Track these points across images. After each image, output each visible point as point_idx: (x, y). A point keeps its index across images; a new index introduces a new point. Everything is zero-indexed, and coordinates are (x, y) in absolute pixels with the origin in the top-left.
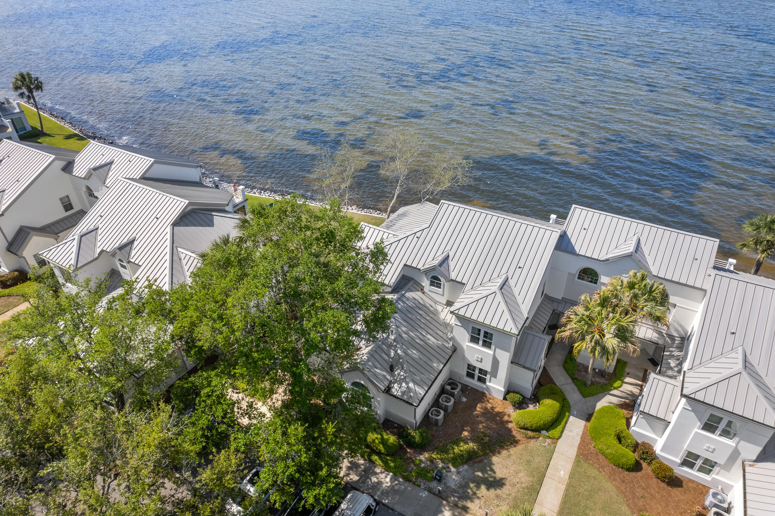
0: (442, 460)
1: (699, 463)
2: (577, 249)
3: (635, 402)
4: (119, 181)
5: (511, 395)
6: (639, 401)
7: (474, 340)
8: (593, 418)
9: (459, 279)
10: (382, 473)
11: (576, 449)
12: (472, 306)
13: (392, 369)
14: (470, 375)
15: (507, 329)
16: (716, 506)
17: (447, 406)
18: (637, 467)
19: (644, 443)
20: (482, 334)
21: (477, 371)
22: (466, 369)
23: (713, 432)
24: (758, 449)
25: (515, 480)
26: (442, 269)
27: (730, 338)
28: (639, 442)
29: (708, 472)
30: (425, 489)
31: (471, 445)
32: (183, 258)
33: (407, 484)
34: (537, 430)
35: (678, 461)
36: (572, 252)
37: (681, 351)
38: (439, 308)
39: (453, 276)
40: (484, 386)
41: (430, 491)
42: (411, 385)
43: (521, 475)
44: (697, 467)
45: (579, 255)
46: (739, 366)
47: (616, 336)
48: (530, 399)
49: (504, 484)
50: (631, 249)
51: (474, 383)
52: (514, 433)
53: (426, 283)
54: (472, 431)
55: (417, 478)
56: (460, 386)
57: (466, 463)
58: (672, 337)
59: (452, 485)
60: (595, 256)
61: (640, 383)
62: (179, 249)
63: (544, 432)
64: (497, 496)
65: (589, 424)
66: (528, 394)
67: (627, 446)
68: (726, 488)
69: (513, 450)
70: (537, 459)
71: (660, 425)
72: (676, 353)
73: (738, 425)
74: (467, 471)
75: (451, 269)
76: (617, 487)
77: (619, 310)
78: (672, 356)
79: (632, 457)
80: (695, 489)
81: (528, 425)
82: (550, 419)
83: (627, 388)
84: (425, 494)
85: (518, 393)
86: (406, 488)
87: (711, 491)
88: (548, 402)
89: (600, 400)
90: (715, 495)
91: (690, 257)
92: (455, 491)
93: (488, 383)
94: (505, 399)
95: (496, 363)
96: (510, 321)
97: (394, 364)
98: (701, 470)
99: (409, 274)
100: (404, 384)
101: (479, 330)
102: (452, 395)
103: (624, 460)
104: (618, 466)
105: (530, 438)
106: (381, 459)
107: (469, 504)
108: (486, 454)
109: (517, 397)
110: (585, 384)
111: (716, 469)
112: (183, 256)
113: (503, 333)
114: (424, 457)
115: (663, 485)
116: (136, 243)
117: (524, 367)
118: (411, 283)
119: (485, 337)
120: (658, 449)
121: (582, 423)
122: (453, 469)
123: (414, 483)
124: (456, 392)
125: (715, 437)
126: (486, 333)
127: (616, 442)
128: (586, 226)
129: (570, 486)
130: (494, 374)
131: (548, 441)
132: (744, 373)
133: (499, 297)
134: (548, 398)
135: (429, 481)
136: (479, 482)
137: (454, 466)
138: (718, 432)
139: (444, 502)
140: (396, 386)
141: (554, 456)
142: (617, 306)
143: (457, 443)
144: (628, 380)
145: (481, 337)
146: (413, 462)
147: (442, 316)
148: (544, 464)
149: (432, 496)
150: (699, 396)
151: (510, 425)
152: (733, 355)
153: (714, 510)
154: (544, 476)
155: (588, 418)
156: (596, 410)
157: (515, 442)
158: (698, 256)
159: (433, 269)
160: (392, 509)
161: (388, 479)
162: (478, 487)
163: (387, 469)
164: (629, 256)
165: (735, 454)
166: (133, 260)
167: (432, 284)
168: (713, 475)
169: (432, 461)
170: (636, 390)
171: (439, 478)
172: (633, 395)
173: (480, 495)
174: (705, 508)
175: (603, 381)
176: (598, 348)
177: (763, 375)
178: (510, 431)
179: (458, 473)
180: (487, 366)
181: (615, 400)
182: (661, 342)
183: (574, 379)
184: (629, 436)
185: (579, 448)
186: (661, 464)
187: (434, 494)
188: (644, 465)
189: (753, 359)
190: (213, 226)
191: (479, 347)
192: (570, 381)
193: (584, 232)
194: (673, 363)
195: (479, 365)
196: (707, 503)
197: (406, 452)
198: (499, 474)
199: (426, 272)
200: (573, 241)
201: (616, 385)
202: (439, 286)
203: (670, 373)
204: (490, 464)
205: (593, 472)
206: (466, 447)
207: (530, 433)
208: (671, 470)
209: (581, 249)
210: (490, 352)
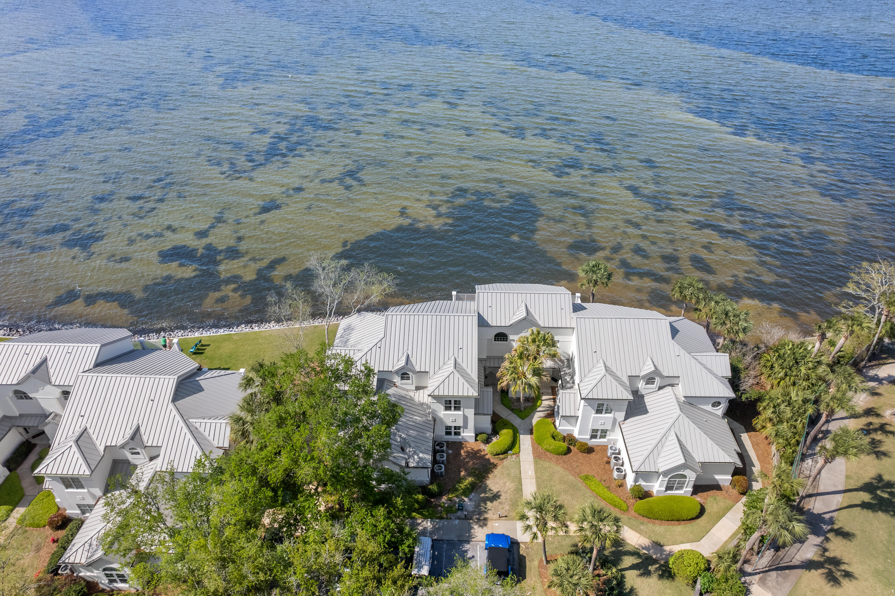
0: (457, 496)
1: (599, 433)
2: (490, 322)
3: (553, 411)
4: (80, 378)
5: (480, 436)
6: (556, 410)
7: (448, 408)
8: (534, 431)
9: (423, 370)
10: (422, 522)
11: (532, 455)
12: (441, 387)
13: (403, 450)
14: (448, 433)
15: (469, 394)
16: (613, 454)
17: (443, 461)
18: (569, 451)
19: (568, 435)
20: (453, 403)
21: (453, 429)
22: (444, 430)
23: (601, 413)
24: (624, 414)
25: (506, 489)
26: (409, 366)
27: (594, 354)
28: (565, 435)
29: (604, 437)
30: (455, 519)
31: (470, 479)
32: (198, 427)
33: (442, 521)
34: (505, 452)
35: (588, 437)
36: (488, 325)
37: (570, 369)
38: (412, 394)
39: (417, 369)
40: (460, 437)
41: (459, 518)
42: (421, 455)
43: (507, 484)
44: (598, 436)
45: (492, 326)
46: (603, 371)
47: (534, 375)
48: (492, 434)
49: (500, 495)
50: (524, 314)
51: (452, 438)
52: (492, 461)
53: (397, 379)
54: (466, 470)
55: (447, 515)
56: (445, 444)
57: (472, 492)
58: (562, 361)
59: (471, 509)
60: (503, 325)
61: (552, 397)
62: (191, 420)
63: (510, 452)
64: (500, 503)
65: (534, 436)
66: (490, 431)
67: (559, 440)
68: (615, 441)
69: (496, 472)
70: (513, 470)
71: (573, 420)
72: (568, 371)
73: (611, 404)
74: (475, 496)
75: (414, 364)
76: (562, 467)
77: (531, 358)
78: (566, 374)
79: (565, 445)
80: (601, 450)
81: (499, 451)
82: (510, 442)
83: (546, 403)
84: (457, 522)
85: (484, 433)
86: (443, 524)
87: (609, 447)
88: (504, 431)
89: (533, 418)
90: (611, 448)
91: (559, 309)
92: (474, 512)
93: (462, 434)
94: (476, 440)
95: (465, 418)
96: (470, 388)
97: (403, 446)
98: (601, 437)
99: (383, 376)
100: (416, 457)
101: (450, 401)
102: (443, 451)
103: (561, 449)
104: (559, 454)
105: (503, 459)
106: (418, 513)
107: (486, 516)
108: (481, 482)
109: (484, 436)
110: (521, 411)
111: (608, 433)
112: (197, 425)
113: (468, 397)
114: (444, 499)
115: (585, 455)
116: (142, 429)
117: (484, 415)
118: (386, 383)
119: (455, 404)
120: (576, 435)
121: (529, 437)
122: (466, 499)
123: (447, 519)
124: (445, 448)
125: (603, 415)
126: (455, 401)
127: (553, 440)
128: (490, 305)
129: (537, 478)
130: (465, 426)
131: (514, 456)
132: (607, 374)
133: (457, 375)
134: (503, 429)
135: (455, 513)
136: (485, 500)
137: (466, 497)
138: (604, 412)
139: (471, 521)
140: (411, 460)
141: (521, 465)
142: (529, 356)
143: (459, 482)
144: (544, 397)
145: (453, 405)
146: (440, 506)
147: (416, 399)
148: (517, 471)
149: (462, 521)
150: (590, 396)
151: (487, 457)
152: (599, 365)
153: (613, 456)
154: (520, 479)
155: (531, 433)
156: (533, 424)
157: (495, 466)
158: (563, 307)
159: (403, 368)
160: (442, 540)
161: (429, 524)
162: (486, 504)
163: (425, 517)
164: (524, 319)
165: (615, 420)
166: (149, 444)
167: (402, 378)
168: (608, 437)
169: (450, 500)
170: (551, 403)
171: (461, 508)
172: (550, 406)
173: (490, 508)
174: (609, 458)
175: (529, 404)
176: (526, 387)
177: (615, 371)
178: (489, 460)
179: (470, 500)
180: (460, 423)
181: (542, 414)
182: (556, 367)
183: (512, 410)
184: (559, 434)
185: (534, 453)
186: (580, 443)
187: (463, 519)
188: (572, 447)
189: (609, 364)
190: (203, 390)
191: (452, 412)
192: (510, 412)
193: (490, 309)
194: (568, 378)
195: (453, 425)
196: (609, 454)
197: (432, 502)
198: (495, 489)
199: (397, 372)
200: (486, 318)
201: (538, 404)
202: (408, 378)
203: (569, 385)
204: (486, 486)
205: (546, 464)
206: (467, 481)
207: (501, 456)
208: (586, 444)
209: (492, 322)
210: (461, 413)
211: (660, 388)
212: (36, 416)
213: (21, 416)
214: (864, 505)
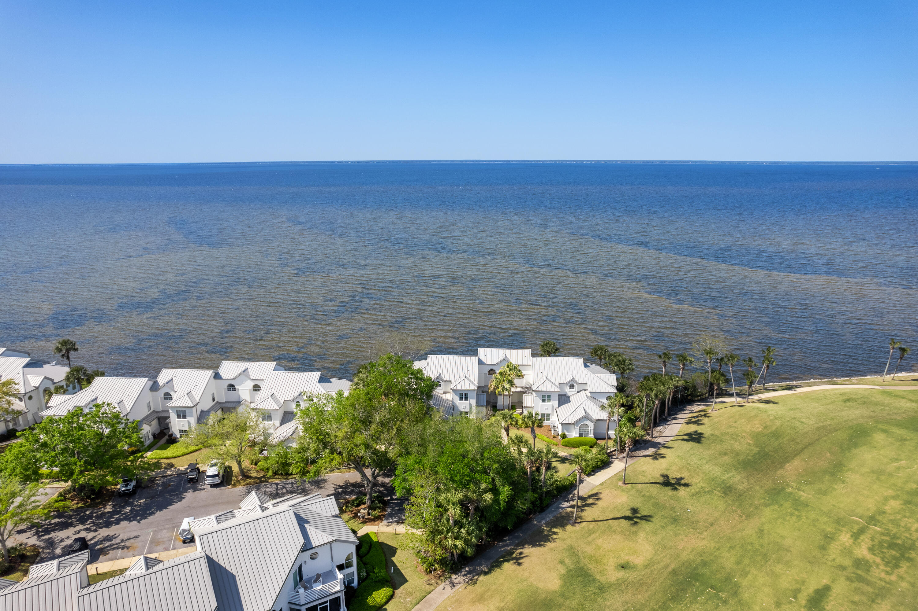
1: (546, 417)
2: (485, 362)
6: (523, 405)
7: (461, 399)
9: (448, 379)
12: (458, 385)
14: (462, 416)
15: (473, 388)
20: (464, 394)
21: (464, 413)
22: (460, 415)
24: (557, 402)
27: (541, 374)
29: (549, 419)
36: (484, 364)
38: (442, 395)
39: (445, 379)
44: (545, 419)
45: (486, 364)
46: (545, 379)
47: (508, 383)
50: (504, 357)
58: (527, 388)
60: (492, 363)
71: (531, 409)
75: (442, 377)
77: (507, 375)
87: (551, 424)
91: (523, 356)
95: (470, 406)
96: (473, 384)
98: (547, 419)
101: (462, 393)
111: (550, 416)
113: (472, 391)
117: (481, 406)
125: (546, 403)
128: (486, 354)
130: (471, 412)
132: (547, 381)
133: (466, 380)
138: (546, 401)
142: (505, 374)
145: (464, 396)
147: (444, 398)
150: (537, 390)
152: (543, 378)
158: (526, 355)
159: (438, 378)
164: (504, 360)
165: (553, 406)
174: (551, 429)
177: (551, 379)
180: (467, 410)
191: (464, 402)
193: (486, 357)
194: (529, 391)
195: (464, 410)
196: (551, 427)
200: (483, 360)
209: (486, 362)
210: (468, 402)
211: (578, 392)
212: (234, 402)
213: (226, 402)
214: (684, 440)
